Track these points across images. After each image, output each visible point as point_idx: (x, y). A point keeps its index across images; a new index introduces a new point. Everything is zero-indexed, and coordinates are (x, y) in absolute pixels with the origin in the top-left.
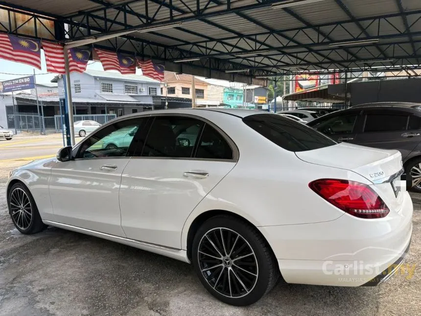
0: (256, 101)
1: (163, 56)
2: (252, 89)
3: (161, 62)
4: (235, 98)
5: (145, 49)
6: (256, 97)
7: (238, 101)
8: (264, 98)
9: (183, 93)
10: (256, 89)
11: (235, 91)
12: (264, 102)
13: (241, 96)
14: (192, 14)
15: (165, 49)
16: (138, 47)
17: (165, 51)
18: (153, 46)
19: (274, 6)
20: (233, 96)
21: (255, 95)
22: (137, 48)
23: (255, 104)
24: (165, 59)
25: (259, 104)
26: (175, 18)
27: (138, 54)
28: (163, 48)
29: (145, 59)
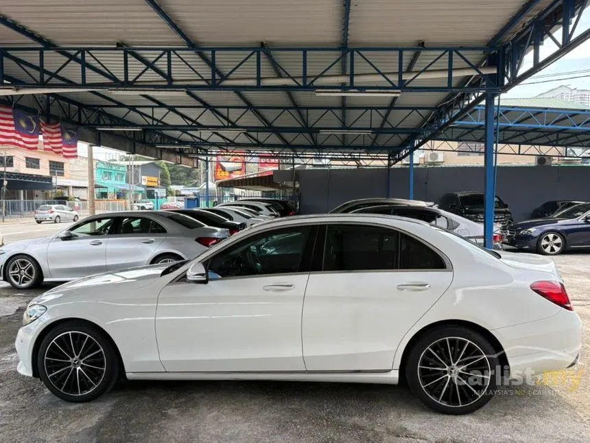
0: (144, 183)
1: (76, 119)
2: (138, 166)
3: (72, 127)
4: (113, 178)
5: (51, 108)
6: (143, 177)
7: (118, 182)
8: (155, 179)
9: (27, 166)
10: (143, 165)
11: (114, 168)
12: (156, 184)
13: (122, 175)
14: (203, 83)
15: (79, 109)
16: (42, 102)
17: (79, 111)
18: (62, 102)
19: (317, 92)
20: (110, 173)
21: (143, 174)
22: (41, 104)
23: (143, 186)
24: (79, 123)
25: (148, 187)
26: (175, 83)
27: (43, 114)
28: (77, 107)
29: (52, 121)
